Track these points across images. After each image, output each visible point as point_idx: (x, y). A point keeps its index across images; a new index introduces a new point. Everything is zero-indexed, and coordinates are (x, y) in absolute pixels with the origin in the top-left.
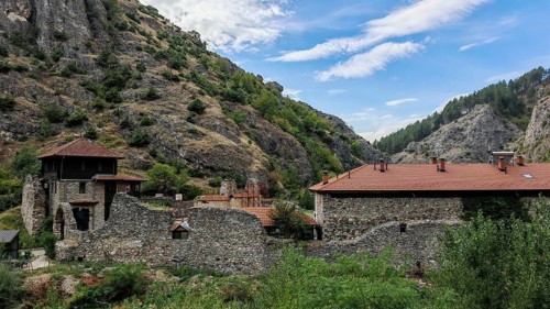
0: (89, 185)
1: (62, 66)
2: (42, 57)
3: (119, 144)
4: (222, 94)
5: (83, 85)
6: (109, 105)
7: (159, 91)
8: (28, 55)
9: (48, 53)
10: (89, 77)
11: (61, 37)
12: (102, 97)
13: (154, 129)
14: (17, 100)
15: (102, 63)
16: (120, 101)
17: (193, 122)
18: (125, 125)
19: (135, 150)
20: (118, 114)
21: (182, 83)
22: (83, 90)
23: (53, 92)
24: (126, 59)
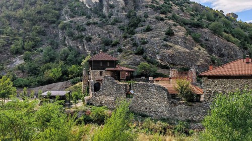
0: (104, 73)
1: (112, 20)
2: (104, 17)
3: (131, 54)
4: (190, 24)
5: (119, 28)
6: (130, 35)
7: (153, 26)
8: (99, 17)
9: (107, 14)
10: (122, 24)
11: (112, 7)
12: (127, 33)
13: (147, 46)
14: (93, 37)
15: (128, 17)
16: (134, 34)
17: (166, 41)
18: (135, 45)
19: (137, 56)
20: (132, 40)
21: (165, 21)
22: (119, 30)
23: (107, 32)
24: (140, 13)
